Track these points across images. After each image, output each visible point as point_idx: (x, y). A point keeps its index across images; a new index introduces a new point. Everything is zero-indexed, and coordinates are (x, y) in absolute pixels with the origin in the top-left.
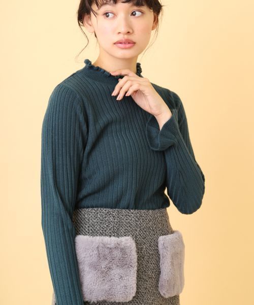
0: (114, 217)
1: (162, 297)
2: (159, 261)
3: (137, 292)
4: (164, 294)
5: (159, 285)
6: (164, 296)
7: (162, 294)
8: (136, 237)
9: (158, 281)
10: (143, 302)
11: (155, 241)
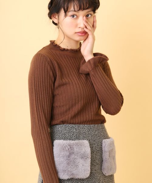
0: (76, 129)
1: (104, 175)
2: (102, 154)
3: (91, 173)
4: (105, 173)
5: (102, 168)
6: (105, 175)
7: (104, 174)
8: (89, 140)
9: (101, 166)
10: (94, 178)
11: (100, 142)
